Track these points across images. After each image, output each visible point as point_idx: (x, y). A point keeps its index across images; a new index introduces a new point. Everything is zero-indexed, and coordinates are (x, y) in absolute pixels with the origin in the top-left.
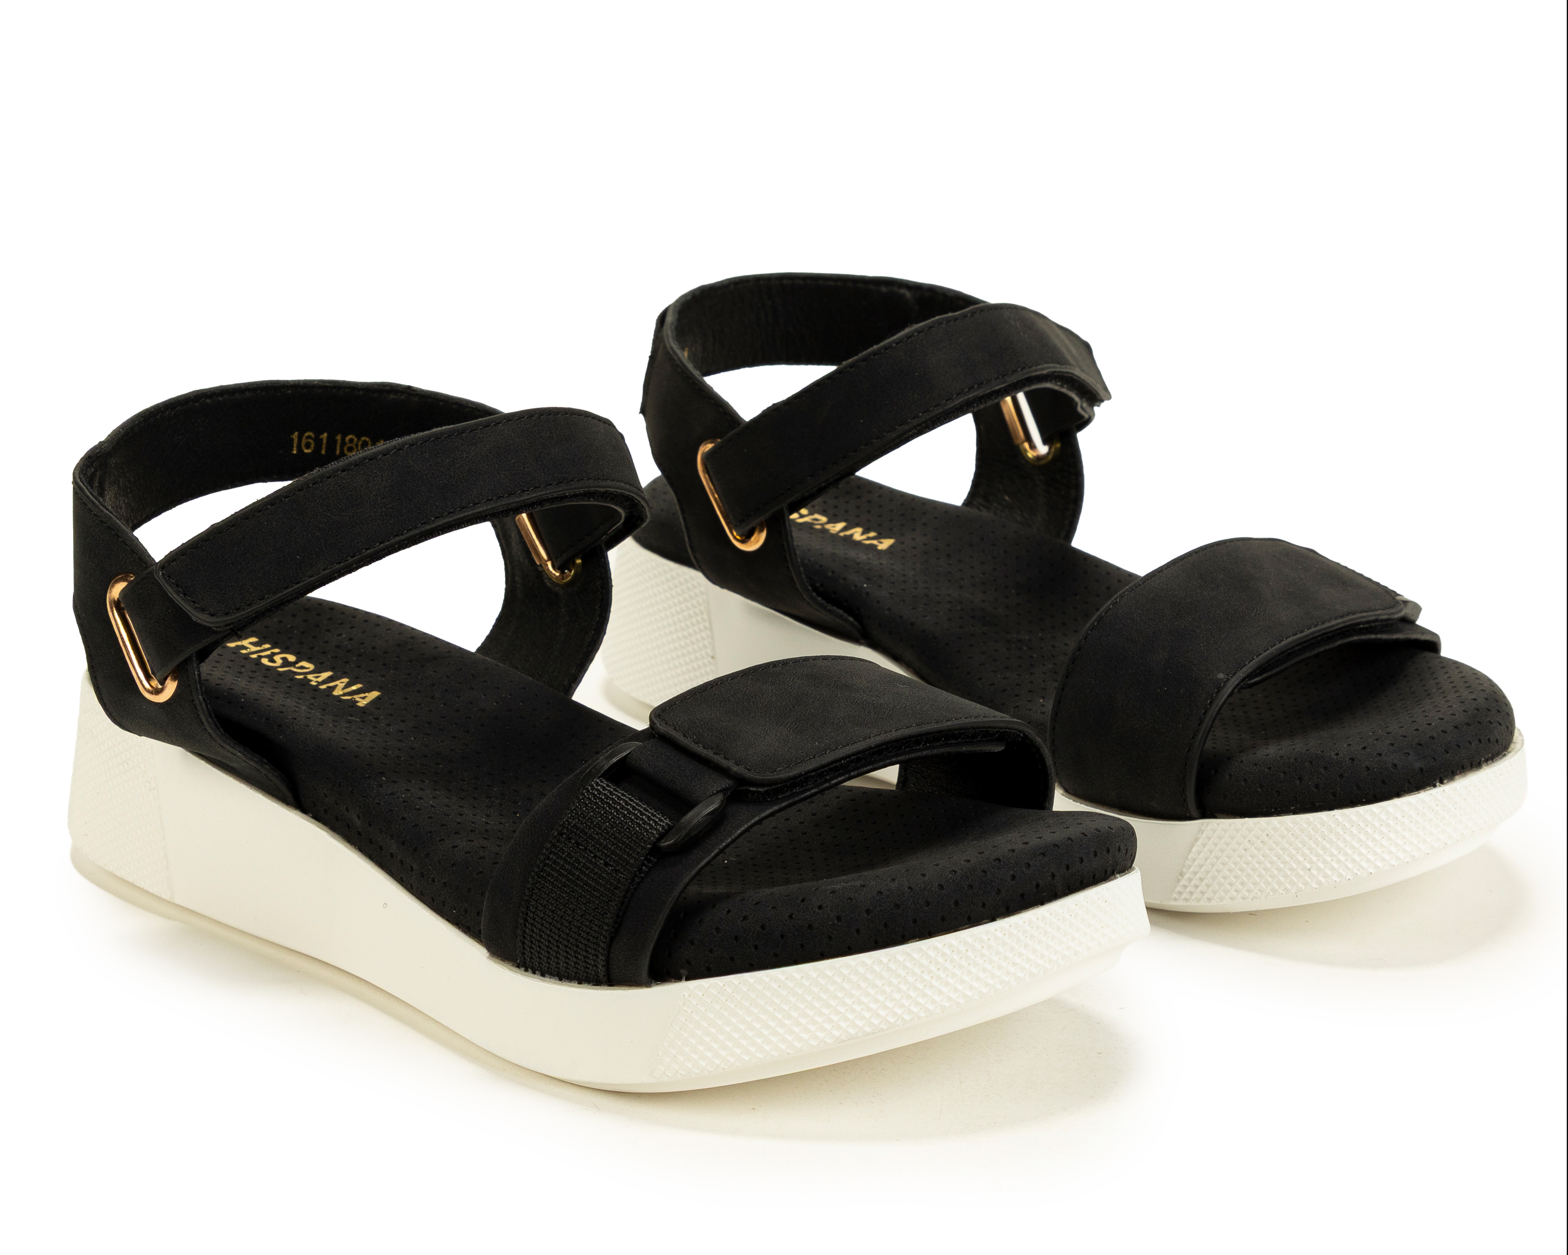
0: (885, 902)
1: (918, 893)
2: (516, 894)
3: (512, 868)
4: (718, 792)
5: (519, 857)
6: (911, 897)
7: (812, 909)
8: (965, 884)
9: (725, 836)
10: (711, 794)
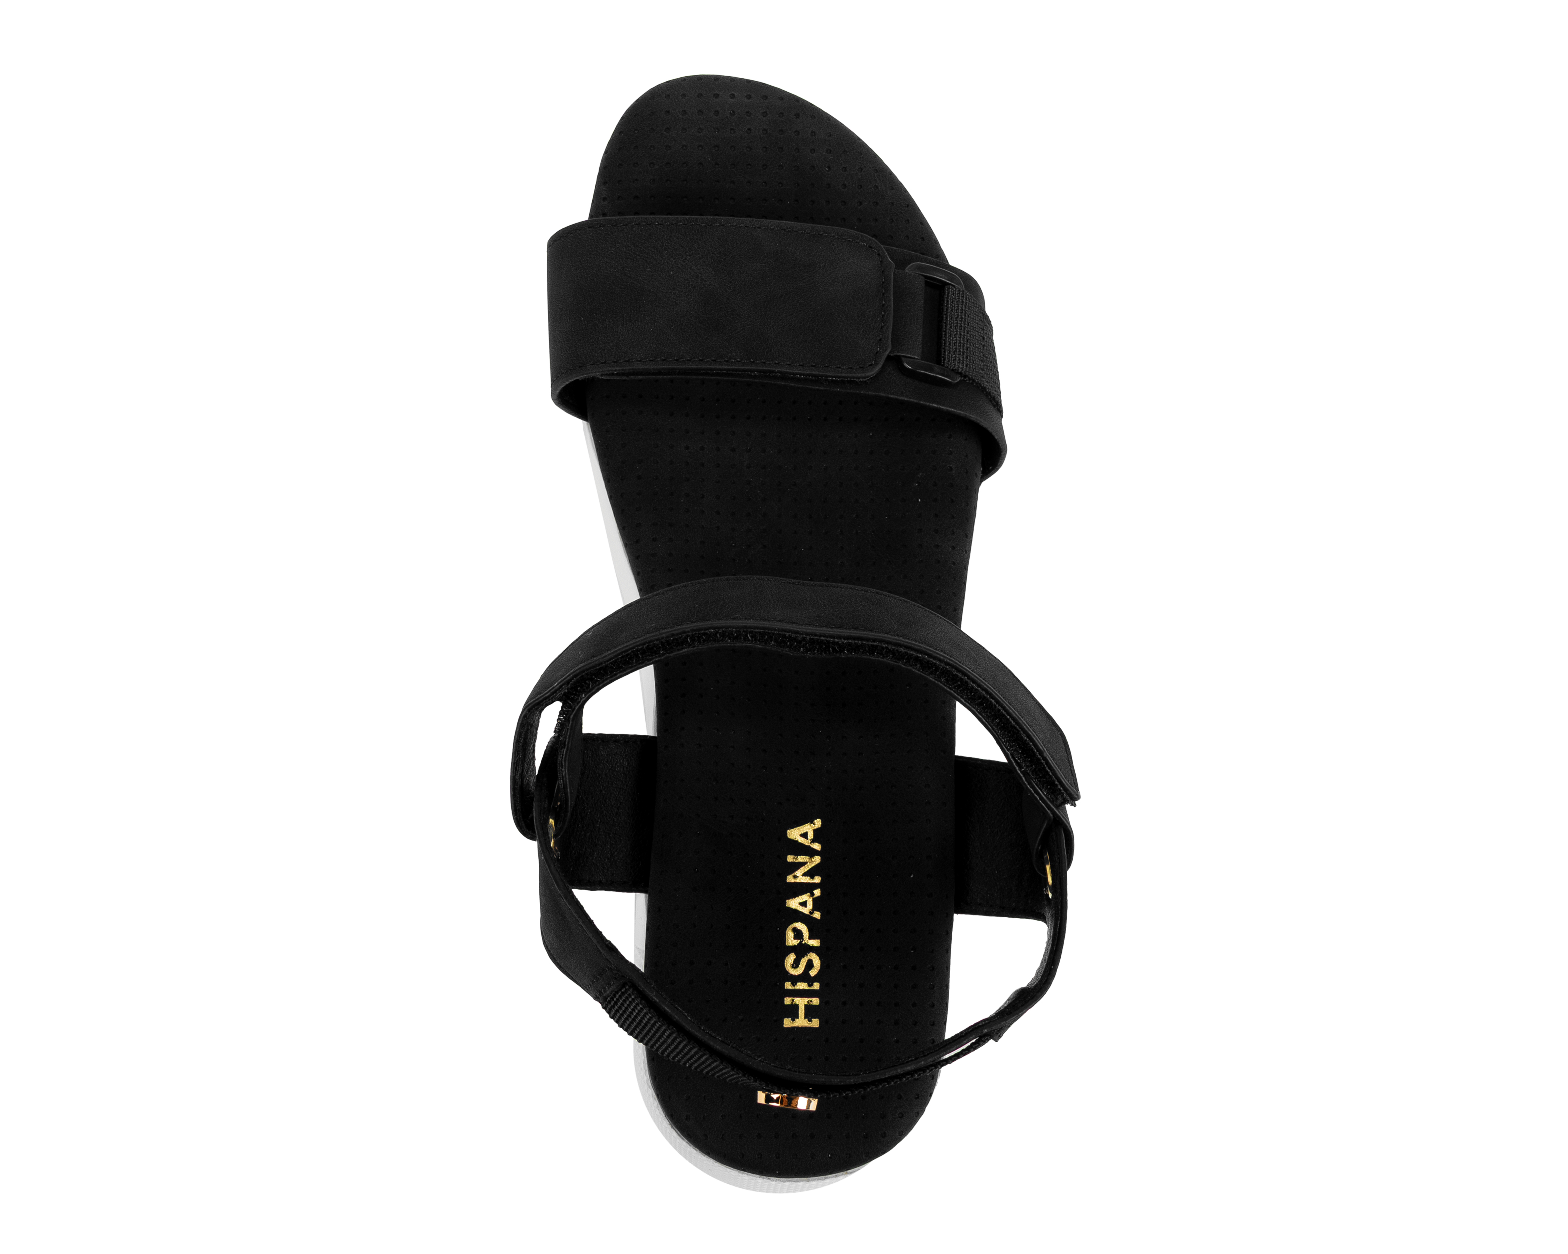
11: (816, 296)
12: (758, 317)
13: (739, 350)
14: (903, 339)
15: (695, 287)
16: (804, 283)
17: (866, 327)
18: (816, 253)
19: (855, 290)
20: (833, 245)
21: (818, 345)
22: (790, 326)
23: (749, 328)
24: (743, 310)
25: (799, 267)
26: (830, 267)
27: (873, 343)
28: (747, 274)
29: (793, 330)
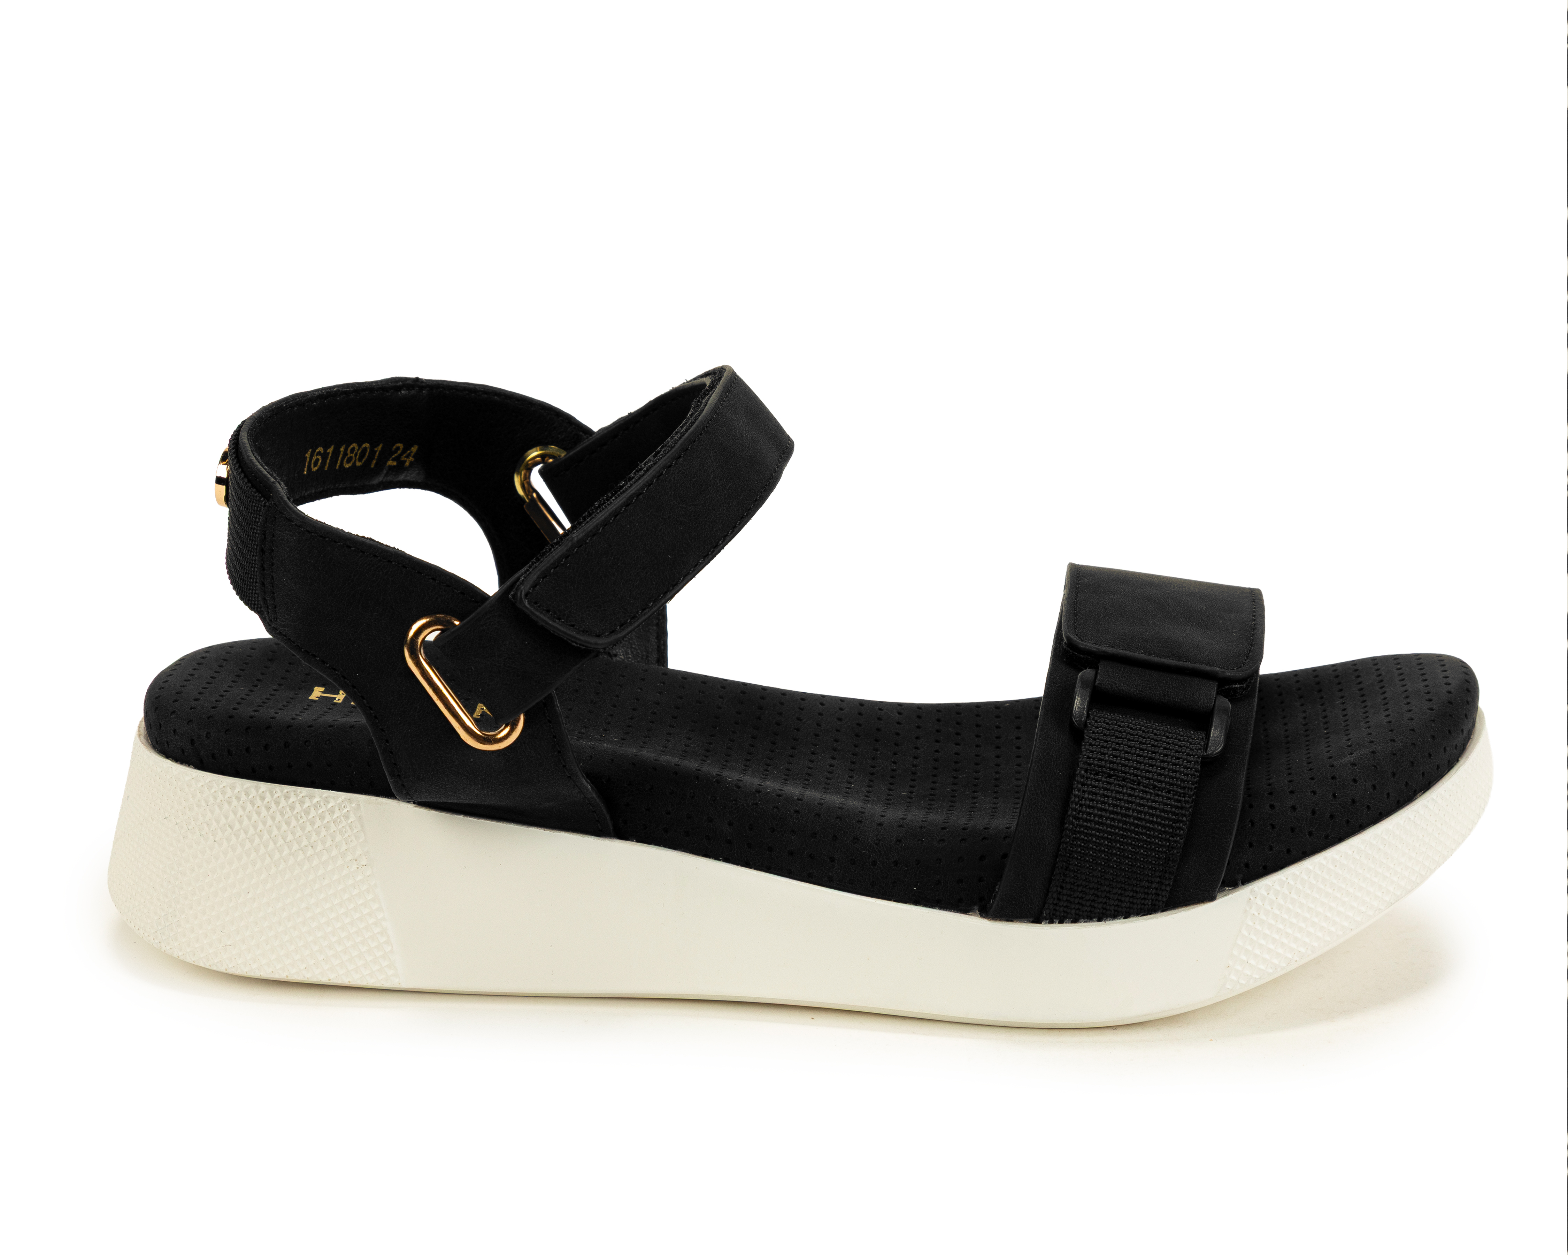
7: (1349, 783)
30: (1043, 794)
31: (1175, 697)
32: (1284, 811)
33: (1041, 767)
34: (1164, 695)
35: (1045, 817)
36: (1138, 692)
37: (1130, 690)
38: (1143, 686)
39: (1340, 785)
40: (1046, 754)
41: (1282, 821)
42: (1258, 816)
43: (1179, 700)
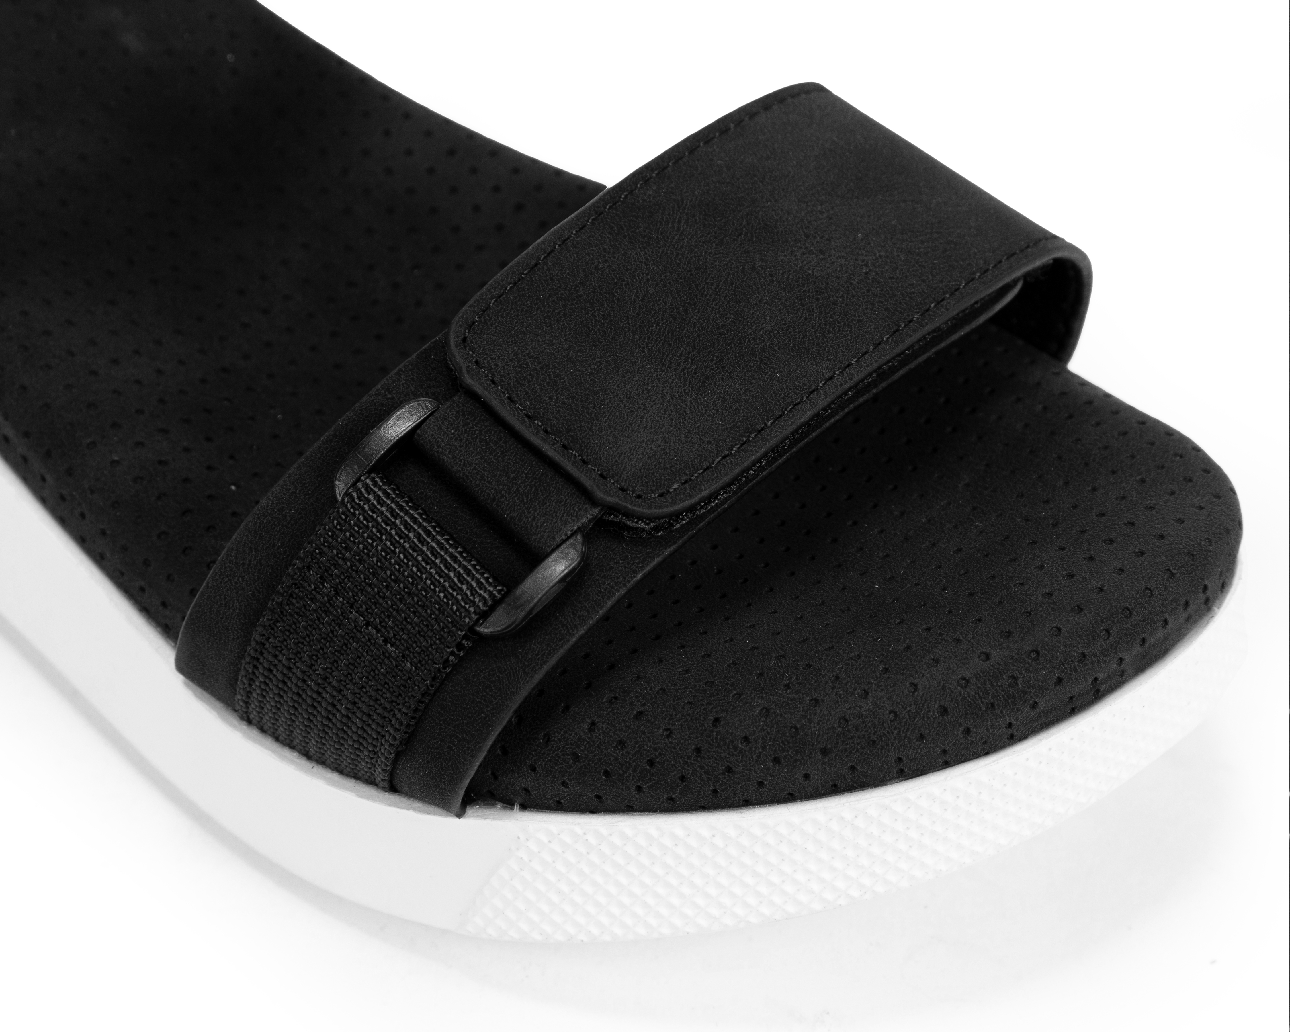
0: (852, 737)
1: (906, 723)
2: (233, 639)
3: (225, 598)
4: (574, 534)
5: (236, 583)
6: (895, 729)
7: (733, 742)
8: (982, 702)
9: (588, 612)
10: (564, 537)
11: (644, 352)
12: (680, 259)
13: (650, 202)
14: (467, 424)
15: (807, 237)
16: (681, 355)
17: (530, 375)
18: (717, 410)
19: (604, 405)
20: (709, 443)
21: (562, 294)
22: (627, 284)
23: (673, 238)
24: (711, 253)
25: (713, 369)
26: (674, 406)
27: (496, 365)
28: (766, 303)
29: (616, 283)
30: (246, 567)
31: (506, 510)
32: (605, 743)
33: (260, 527)
34: (494, 499)
35: (238, 600)
36: (461, 475)
37: (452, 467)
38: (475, 468)
39: (716, 739)
40: (278, 510)
41: (595, 756)
42: (562, 733)
43: (508, 518)
